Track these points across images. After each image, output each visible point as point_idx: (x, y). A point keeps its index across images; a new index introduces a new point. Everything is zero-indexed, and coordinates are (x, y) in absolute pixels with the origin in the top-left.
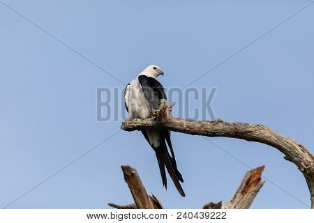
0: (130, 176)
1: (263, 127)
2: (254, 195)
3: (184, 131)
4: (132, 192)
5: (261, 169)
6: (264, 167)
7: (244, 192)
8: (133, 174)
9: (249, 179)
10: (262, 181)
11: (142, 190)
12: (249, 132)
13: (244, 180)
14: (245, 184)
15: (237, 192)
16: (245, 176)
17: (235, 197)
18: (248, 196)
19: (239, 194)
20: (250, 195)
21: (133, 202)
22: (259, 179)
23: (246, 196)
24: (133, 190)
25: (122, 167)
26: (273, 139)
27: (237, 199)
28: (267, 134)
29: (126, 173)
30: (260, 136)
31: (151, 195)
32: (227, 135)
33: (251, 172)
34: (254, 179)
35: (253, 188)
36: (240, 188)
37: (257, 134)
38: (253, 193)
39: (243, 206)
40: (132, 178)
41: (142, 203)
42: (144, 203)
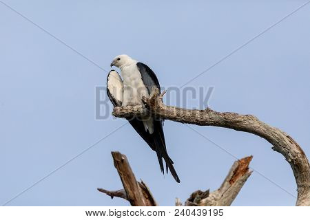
0: (120, 162)
1: (252, 117)
2: (241, 185)
3: (174, 119)
4: (121, 178)
5: (248, 159)
6: (252, 157)
7: (231, 181)
8: (122, 160)
9: (237, 169)
10: (250, 170)
11: (132, 176)
12: (238, 122)
13: (232, 169)
14: (232, 173)
15: (225, 181)
16: (234, 165)
17: (223, 185)
18: (235, 185)
19: (226, 183)
20: (237, 184)
21: (122, 188)
22: (247, 169)
23: (233, 185)
24: (122, 176)
25: (112, 153)
26: (262, 129)
27: (224, 188)
28: (256, 125)
29: (117, 159)
30: (249, 126)
31: (140, 182)
32: (216, 124)
33: (239, 161)
34: (242, 169)
35: (240, 178)
36: (228, 177)
37: (247, 124)
38: (241, 182)
39: (231, 195)
40: (121, 165)
41: (131, 190)
42: (132, 189)
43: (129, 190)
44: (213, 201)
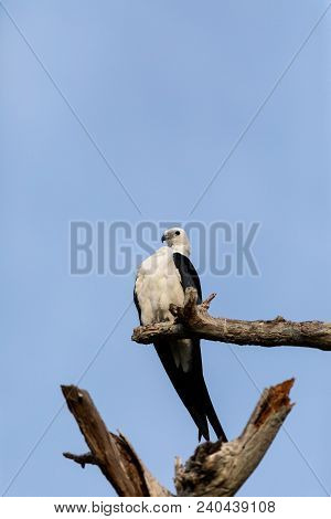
0: (75, 402)
2: (276, 427)
4: (81, 429)
5: (288, 384)
6: (293, 380)
8: (80, 399)
9: (268, 401)
10: (291, 403)
11: (99, 425)
13: (259, 403)
14: (259, 409)
15: (249, 423)
16: (262, 396)
17: (245, 431)
18: (265, 428)
19: (250, 425)
20: (268, 426)
23: (262, 426)
24: (83, 426)
25: (62, 387)
27: (247, 435)
29: (70, 397)
33: (272, 388)
34: (280, 398)
35: (274, 415)
36: (253, 415)
38: (273, 423)
39: (258, 446)
40: (80, 407)
41: (99, 448)
42: (102, 447)
43: (96, 448)
44: (228, 457)
